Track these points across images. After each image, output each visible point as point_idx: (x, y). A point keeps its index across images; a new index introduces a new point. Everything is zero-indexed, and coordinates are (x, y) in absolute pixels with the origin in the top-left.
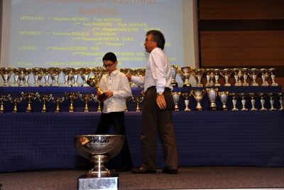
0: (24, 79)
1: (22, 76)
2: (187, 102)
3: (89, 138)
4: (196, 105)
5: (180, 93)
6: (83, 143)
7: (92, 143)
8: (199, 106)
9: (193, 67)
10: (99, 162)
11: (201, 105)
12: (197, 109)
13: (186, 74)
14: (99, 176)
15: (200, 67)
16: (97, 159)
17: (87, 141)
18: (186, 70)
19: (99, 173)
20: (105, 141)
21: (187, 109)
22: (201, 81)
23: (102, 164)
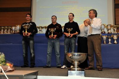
0: (41, 31)
1: (41, 29)
2: (110, 40)
3: (72, 54)
4: (114, 41)
5: (106, 36)
6: (69, 56)
7: (74, 56)
8: (115, 42)
9: (112, 24)
10: (76, 64)
11: (117, 41)
12: (115, 43)
13: (109, 28)
14: (76, 70)
15: (115, 25)
16: (75, 63)
17: (71, 55)
18: (109, 26)
19: (76, 69)
20: (79, 56)
21: (110, 43)
22: (116, 31)
23: (77, 65)
